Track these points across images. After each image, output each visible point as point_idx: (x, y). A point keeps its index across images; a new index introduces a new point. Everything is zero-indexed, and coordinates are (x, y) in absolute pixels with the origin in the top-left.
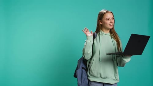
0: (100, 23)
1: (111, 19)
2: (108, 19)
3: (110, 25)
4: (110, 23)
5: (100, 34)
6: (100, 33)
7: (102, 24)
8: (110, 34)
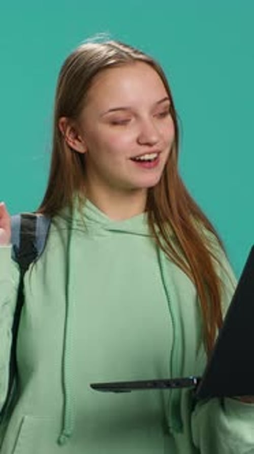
0: (69, 137)
1: (145, 114)
2: (121, 115)
3: (136, 160)
4: (138, 142)
5: (70, 228)
6: (69, 220)
7: (80, 148)
8: (150, 222)
